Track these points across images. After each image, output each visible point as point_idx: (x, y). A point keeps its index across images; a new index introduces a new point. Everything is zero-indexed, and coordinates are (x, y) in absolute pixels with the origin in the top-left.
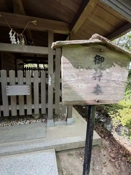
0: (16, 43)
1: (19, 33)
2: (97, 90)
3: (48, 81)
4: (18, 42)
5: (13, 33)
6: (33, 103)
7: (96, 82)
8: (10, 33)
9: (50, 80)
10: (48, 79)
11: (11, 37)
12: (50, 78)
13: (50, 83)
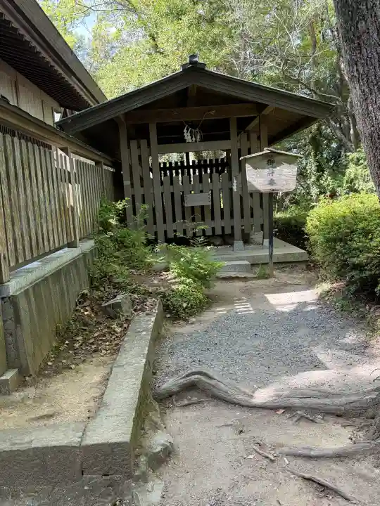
0: (191, 141)
1: (195, 129)
2: (272, 182)
3: (232, 185)
4: (194, 139)
5: (188, 130)
6: (213, 218)
7: (270, 177)
8: (185, 131)
9: (235, 184)
10: (232, 183)
11: (185, 134)
12: (235, 181)
13: (235, 188)
